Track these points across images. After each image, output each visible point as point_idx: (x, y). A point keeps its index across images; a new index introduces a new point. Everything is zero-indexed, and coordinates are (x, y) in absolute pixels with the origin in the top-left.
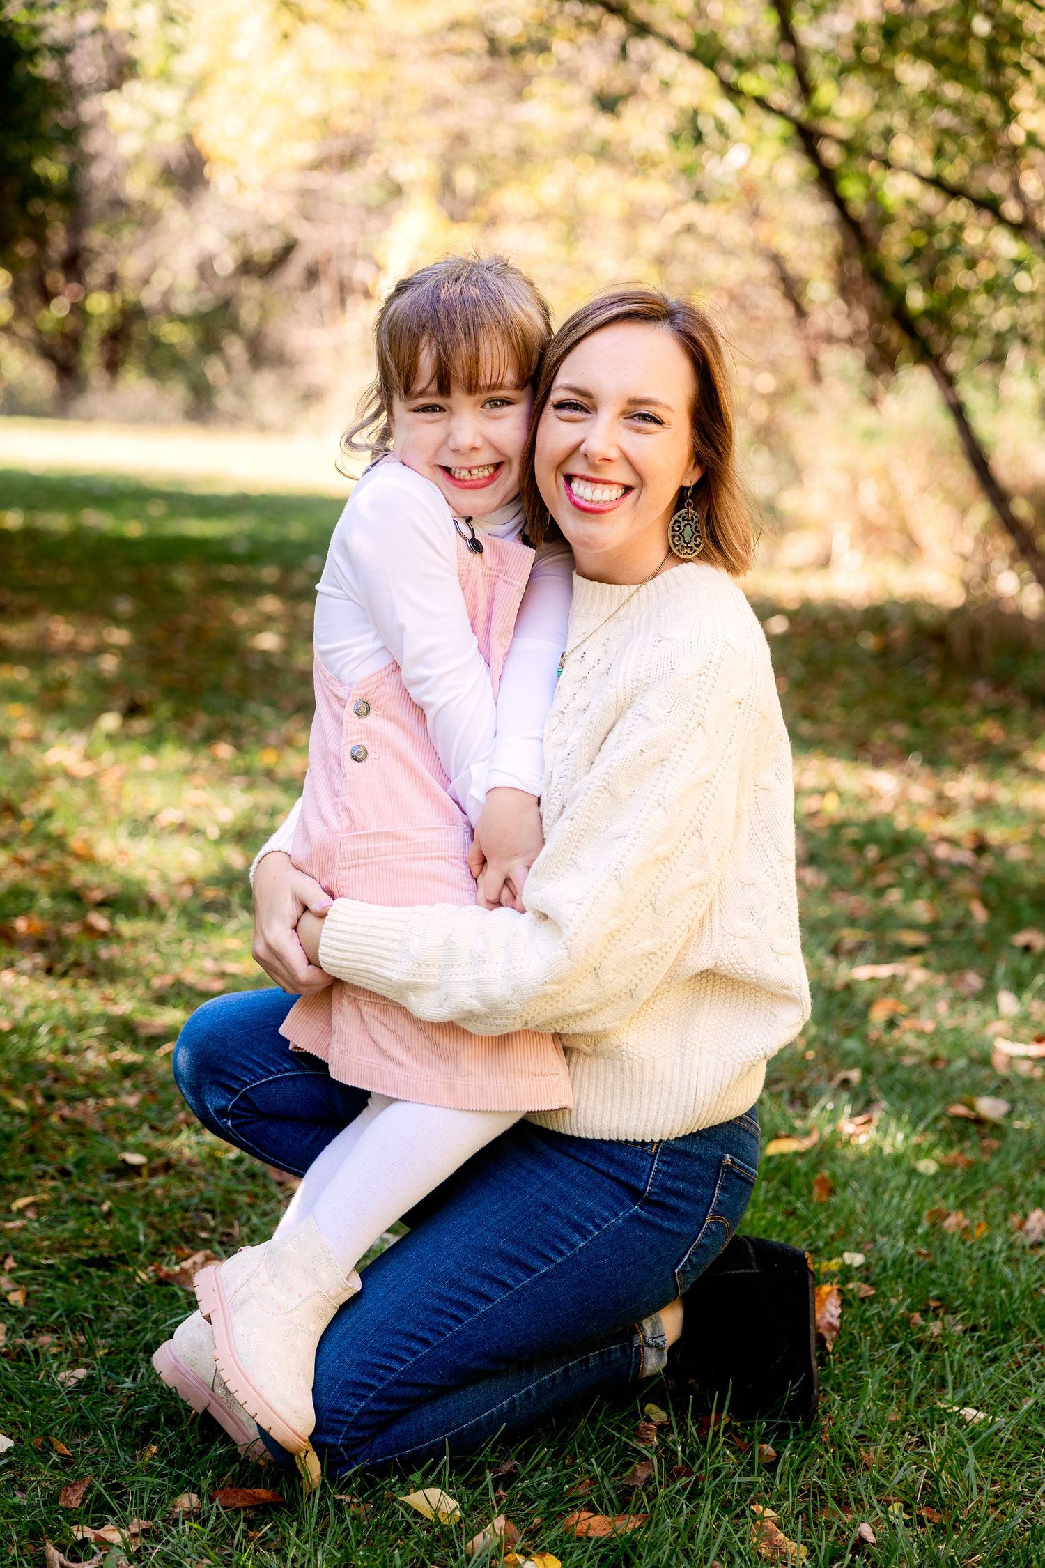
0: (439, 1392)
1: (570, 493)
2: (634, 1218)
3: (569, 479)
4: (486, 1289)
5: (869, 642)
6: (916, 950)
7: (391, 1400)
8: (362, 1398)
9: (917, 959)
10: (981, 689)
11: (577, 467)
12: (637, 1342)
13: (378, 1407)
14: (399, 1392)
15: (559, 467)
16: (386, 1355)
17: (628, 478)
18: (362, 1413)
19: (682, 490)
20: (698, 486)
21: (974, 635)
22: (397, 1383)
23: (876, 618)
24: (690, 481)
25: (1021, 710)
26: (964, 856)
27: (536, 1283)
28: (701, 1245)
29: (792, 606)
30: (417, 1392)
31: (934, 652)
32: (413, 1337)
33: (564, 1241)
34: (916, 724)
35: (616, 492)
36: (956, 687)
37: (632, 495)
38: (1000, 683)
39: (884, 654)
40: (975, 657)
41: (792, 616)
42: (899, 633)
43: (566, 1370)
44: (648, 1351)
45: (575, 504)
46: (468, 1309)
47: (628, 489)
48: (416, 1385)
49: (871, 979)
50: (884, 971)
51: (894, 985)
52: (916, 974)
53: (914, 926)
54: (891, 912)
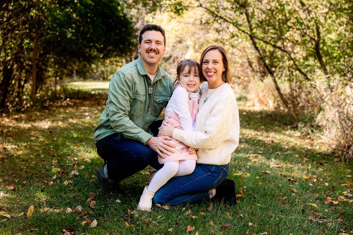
0: (178, 196)
1: (207, 74)
2: (209, 175)
3: (207, 72)
4: (186, 182)
5: (259, 116)
6: (261, 154)
7: (171, 196)
8: (167, 195)
9: (261, 155)
10: (276, 123)
11: (208, 71)
12: (208, 193)
13: (170, 197)
14: (173, 195)
15: (205, 71)
16: (171, 190)
17: (215, 71)
18: (167, 198)
19: (223, 72)
20: (225, 71)
21: (276, 115)
22: (172, 194)
23: (261, 113)
24: (224, 71)
25: (282, 125)
26: (270, 143)
27: (194, 182)
28: (218, 180)
29: (248, 111)
30: (175, 195)
31: (270, 118)
32: (175, 188)
33: (198, 177)
34: (265, 127)
35: (213, 73)
36: (272, 122)
37: (216, 73)
38: (279, 122)
39: (261, 118)
40: (276, 118)
41: (248, 113)
42: (264, 115)
43: (197, 196)
44: (210, 195)
45: (208, 76)
46: (183, 185)
47: (215, 73)
48: (175, 194)
49: (253, 156)
50: (255, 155)
51: (256, 157)
52: (260, 156)
53: (261, 151)
54: (257, 149)
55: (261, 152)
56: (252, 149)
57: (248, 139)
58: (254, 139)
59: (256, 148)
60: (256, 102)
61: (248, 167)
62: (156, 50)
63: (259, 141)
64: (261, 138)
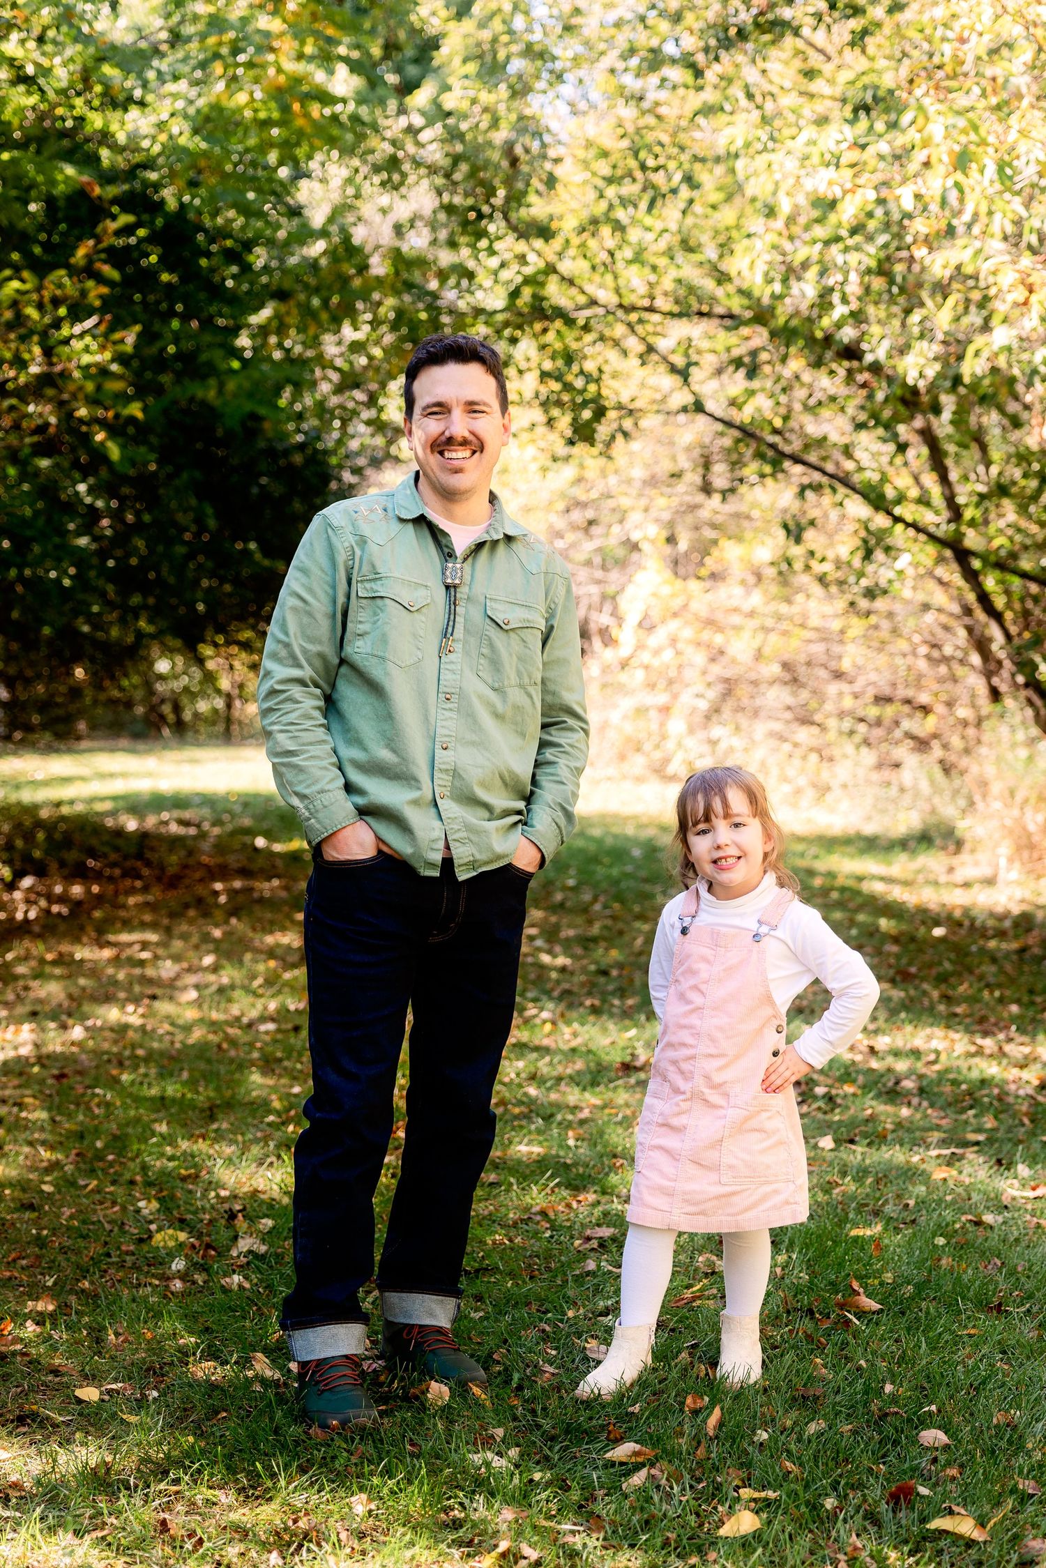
6: (977, 1143)
9: (975, 1148)
42: (1033, 940)
49: (938, 1156)
50: (947, 1152)
51: (951, 1161)
52: (970, 1154)
53: (979, 1130)
54: (966, 1122)
55: (981, 1137)
56: (944, 1122)
57: (934, 1076)
58: (961, 1078)
59: (964, 1117)
60: (1003, 862)
61: (912, 1203)
62: (471, 438)
63: (984, 1082)
64: (992, 1070)
